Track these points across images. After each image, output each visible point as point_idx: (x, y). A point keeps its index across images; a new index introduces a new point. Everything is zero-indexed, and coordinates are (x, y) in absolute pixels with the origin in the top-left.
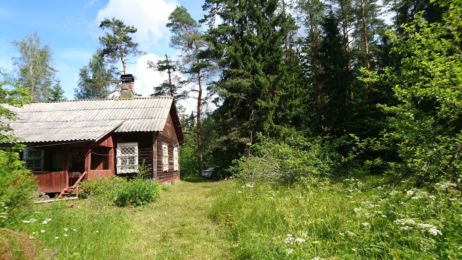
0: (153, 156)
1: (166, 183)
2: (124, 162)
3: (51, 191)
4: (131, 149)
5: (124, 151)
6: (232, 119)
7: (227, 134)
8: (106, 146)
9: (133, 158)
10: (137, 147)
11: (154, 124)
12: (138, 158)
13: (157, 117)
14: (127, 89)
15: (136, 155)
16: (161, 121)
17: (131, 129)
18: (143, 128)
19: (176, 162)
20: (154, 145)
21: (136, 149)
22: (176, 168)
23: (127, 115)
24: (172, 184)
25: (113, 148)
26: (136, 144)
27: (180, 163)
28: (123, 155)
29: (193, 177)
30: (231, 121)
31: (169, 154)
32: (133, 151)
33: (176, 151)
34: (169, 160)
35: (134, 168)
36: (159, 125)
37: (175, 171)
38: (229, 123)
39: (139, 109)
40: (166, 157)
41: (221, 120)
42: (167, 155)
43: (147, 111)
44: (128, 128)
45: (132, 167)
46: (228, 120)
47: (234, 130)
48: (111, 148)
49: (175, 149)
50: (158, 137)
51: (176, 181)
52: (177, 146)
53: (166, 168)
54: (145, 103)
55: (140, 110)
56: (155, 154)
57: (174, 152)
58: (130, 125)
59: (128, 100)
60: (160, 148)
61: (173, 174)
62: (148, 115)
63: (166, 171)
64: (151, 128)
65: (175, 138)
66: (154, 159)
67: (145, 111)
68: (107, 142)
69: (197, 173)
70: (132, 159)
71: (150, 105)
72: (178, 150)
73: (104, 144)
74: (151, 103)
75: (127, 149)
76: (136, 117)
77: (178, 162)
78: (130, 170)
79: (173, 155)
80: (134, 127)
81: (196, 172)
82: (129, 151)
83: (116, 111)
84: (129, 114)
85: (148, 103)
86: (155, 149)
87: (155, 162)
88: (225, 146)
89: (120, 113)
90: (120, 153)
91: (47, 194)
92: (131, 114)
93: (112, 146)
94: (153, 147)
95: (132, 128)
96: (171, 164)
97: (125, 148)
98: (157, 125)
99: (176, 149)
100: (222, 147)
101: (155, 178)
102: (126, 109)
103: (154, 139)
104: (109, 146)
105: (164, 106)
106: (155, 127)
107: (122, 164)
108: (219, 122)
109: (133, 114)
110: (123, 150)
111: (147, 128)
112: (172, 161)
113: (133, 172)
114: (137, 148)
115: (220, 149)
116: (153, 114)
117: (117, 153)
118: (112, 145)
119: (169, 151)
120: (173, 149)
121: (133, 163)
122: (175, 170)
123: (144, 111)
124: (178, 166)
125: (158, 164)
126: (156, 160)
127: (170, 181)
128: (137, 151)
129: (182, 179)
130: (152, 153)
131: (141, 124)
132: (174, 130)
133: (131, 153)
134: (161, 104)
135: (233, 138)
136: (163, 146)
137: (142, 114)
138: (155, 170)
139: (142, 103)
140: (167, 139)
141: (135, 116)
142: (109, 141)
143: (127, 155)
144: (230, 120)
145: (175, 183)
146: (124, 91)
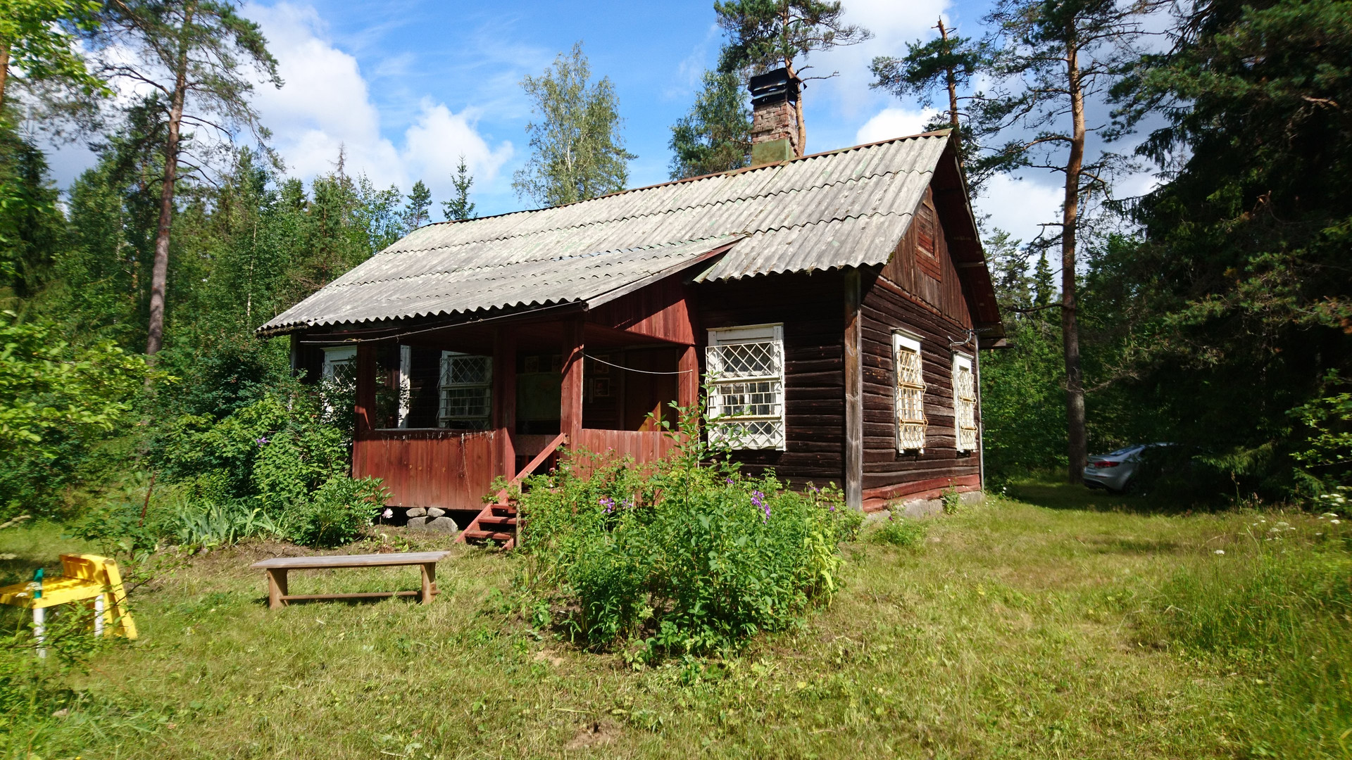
0: (844, 381)
1: (916, 502)
2: (733, 404)
3: (459, 505)
4: (757, 351)
5: (733, 359)
6: (1244, 216)
7: (1222, 287)
8: (660, 335)
9: (764, 386)
10: (781, 343)
11: (851, 239)
12: (783, 390)
13: (870, 212)
14: (769, 131)
15: (775, 375)
16: (883, 223)
17: (754, 268)
18: (804, 260)
19: (964, 415)
20: (849, 331)
21: (776, 349)
22: (966, 439)
23: (753, 217)
24: (945, 507)
25: (692, 349)
26: (778, 329)
27: (986, 419)
28: (730, 376)
29: (1043, 479)
30: (1241, 226)
31: (926, 378)
32: (766, 359)
33: (964, 369)
34: (927, 404)
35: (768, 430)
36: (872, 242)
37: (959, 455)
38: (1232, 237)
39: (804, 192)
40: (910, 389)
41: (1184, 229)
42: (919, 380)
43: (831, 195)
44: (745, 263)
45: (762, 424)
46: (1229, 225)
47: (1264, 268)
48: (685, 347)
49: (961, 361)
50: (869, 297)
51: (962, 497)
52: (968, 349)
53: (912, 439)
54: (829, 169)
55: (804, 197)
56: (855, 374)
57: (956, 372)
58: (754, 254)
59: (769, 169)
60: (878, 351)
61: (953, 464)
62: (831, 209)
63: (911, 453)
64: (836, 255)
65: (960, 314)
66: (848, 396)
67: (825, 196)
68: (665, 319)
69: (1061, 465)
70: (762, 391)
71: (848, 172)
72: (974, 365)
73: (650, 326)
74: (852, 166)
75: (743, 353)
76: (783, 221)
77: (976, 418)
78: (756, 436)
79: (949, 386)
80: (768, 259)
81: (1058, 462)
82: (751, 361)
83: (720, 209)
84: (762, 216)
85: (841, 167)
86: (854, 351)
87: (853, 406)
88: (1213, 345)
89: (730, 215)
90: (720, 367)
91: (449, 513)
92: (770, 213)
93: (690, 340)
94: (847, 343)
95: (760, 262)
96: (939, 422)
97: (735, 348)
98: (866, 242)
99: (967, 364)
100: (1195, 350)
101: (854, 478)
102: (755, 198)
103: (848, 306)
104: (671, 338)
105: (906, 167)
106: (852, 251)
107: (728, 411)
108: (1174, 238)
109: (776, 211)
110: (728, 354)
111: (819, 258)
112: (944, 412)
113: (767, 445)
114: (779, 347)
115: (1183, 359)
116: (853, 203)
117: (709, 368)
118: (685, 334)
119: (925, 367)
120: (952, 360)
121: (765, 410)
122: (960, 448)
123: (820, 197)
124: (973, 434)
125: (868, 417)
126: (859, 398)
127: (936, 493)
128: (779, 360)
129: (993, 488)
130: (842, 366)
131: (797, 245)
132: (957, 281)
133: (758, 368)
134: (892, 160)
135: (1258, 306)
136: (899, 340)
137: (813, 206)
138: (856, 442)
139: (821, 169)
140: (922, 315)
141: (782, 217)
142: (675, 320)
143: (744, 376)
144: (1236, 222)
145: (959, 506)
146: (760, 138)
